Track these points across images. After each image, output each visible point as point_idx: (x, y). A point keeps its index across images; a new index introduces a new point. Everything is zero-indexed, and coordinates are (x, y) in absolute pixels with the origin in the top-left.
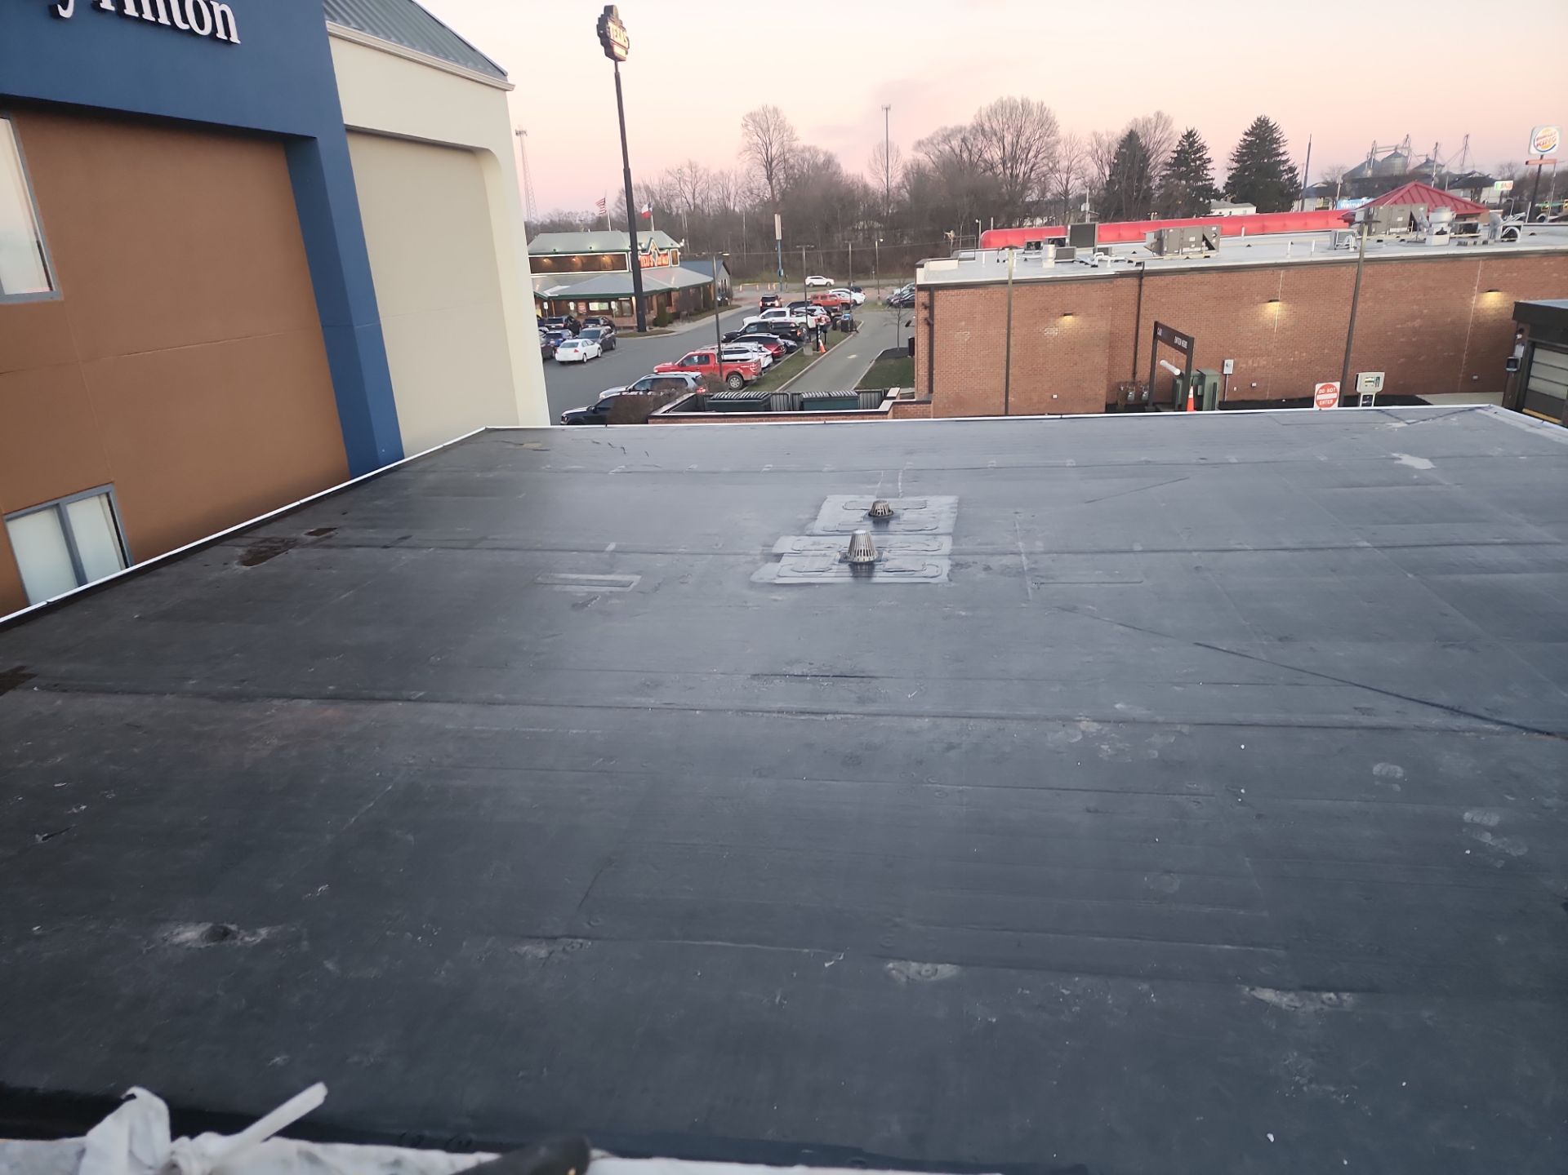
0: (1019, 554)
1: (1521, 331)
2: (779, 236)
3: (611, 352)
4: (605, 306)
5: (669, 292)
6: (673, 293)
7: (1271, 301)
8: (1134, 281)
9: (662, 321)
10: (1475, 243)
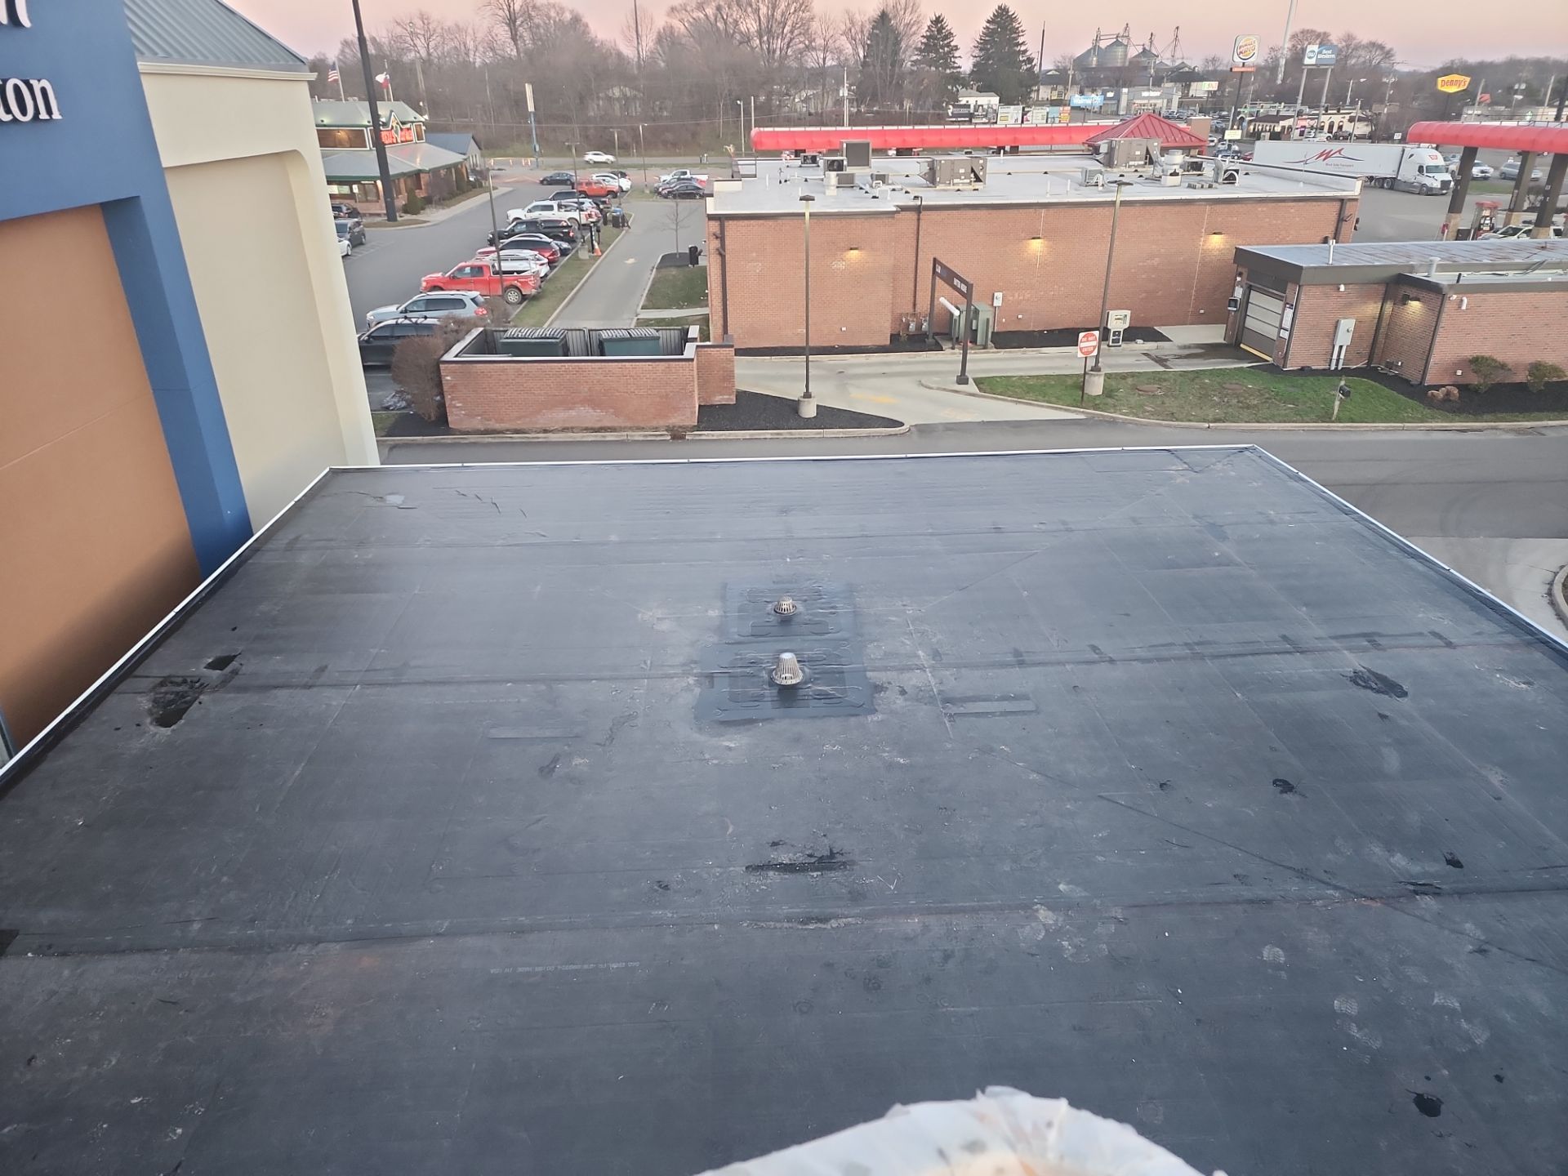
0: (922, 669)
1: (1240, 274)
2: (531, 108)
3: (362, 247)
4: (345, 190)
5: (417, 174)
6: (422, 175)
7: (1034, 238)
8: (913, 215)
9: (412, 208)
10: (1202, 187)
